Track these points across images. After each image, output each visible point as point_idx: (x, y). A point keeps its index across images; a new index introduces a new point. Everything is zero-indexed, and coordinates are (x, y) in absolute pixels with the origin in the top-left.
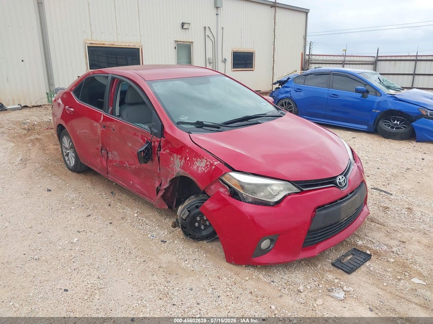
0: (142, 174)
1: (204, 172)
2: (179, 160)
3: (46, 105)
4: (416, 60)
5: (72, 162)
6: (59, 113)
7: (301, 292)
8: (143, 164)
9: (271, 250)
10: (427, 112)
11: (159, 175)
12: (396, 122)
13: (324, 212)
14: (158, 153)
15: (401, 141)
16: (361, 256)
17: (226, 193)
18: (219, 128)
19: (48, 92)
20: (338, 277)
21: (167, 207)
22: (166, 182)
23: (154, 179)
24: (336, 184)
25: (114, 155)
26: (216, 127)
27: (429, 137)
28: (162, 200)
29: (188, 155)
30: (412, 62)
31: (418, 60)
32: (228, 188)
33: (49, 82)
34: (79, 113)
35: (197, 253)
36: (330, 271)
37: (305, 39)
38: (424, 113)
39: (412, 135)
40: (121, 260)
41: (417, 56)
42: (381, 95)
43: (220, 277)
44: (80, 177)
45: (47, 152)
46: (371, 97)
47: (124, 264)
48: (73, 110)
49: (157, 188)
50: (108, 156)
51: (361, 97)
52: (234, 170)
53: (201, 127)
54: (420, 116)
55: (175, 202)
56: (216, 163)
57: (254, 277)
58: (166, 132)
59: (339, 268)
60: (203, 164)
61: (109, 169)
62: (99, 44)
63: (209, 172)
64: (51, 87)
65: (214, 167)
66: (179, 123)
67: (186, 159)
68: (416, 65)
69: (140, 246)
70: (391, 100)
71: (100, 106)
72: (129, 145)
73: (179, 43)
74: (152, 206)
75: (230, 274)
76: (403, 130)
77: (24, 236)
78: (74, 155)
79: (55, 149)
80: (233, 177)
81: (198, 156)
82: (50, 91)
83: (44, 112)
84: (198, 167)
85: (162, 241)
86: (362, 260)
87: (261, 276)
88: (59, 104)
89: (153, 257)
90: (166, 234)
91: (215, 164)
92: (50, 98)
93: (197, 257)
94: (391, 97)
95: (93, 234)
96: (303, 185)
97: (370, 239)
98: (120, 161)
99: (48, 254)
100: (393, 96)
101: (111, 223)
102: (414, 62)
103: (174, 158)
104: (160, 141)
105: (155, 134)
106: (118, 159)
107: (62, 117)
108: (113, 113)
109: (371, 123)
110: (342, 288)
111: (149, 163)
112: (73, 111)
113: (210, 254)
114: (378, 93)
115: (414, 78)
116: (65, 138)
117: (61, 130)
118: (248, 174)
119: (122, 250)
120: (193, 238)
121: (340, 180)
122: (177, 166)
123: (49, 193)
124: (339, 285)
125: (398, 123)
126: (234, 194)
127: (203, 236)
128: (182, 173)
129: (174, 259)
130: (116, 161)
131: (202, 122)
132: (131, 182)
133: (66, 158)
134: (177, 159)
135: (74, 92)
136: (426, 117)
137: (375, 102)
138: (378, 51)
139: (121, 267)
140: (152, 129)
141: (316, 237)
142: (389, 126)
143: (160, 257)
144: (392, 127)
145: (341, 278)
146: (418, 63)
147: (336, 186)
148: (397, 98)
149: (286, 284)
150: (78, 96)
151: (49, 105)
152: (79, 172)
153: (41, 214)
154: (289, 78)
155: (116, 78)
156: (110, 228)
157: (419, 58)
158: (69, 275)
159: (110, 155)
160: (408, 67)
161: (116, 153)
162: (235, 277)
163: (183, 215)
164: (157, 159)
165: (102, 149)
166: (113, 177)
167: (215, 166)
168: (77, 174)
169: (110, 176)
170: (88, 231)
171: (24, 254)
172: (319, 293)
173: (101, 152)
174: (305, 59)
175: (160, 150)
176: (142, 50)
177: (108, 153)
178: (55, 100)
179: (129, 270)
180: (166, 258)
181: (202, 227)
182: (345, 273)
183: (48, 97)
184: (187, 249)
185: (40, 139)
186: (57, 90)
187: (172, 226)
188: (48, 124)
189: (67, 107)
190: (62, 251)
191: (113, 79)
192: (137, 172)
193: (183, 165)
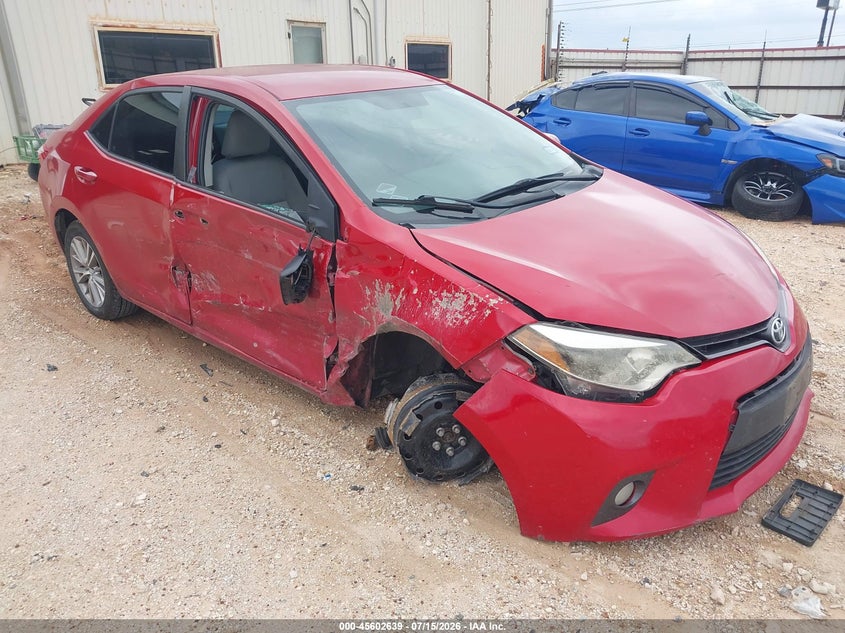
0: (284, 325)
1: (462, 323)
2: (388, 295)
3: (13, 165)
4: (763, 58)
5: (99, 297)
6: (58, 181)
7: (720, 604)
8: (291, 305)
9: (635, 504)
10: (834, 161)
11: (332, 331)
12: (769, 183)
13: (756, 407)
14: (331, 276)
15: (783, 224)
16: (819, 498)
17: (524, 375)
18: (470, 211)
19: (17, 135)
20: (789, 555)
21: (353, 403)
22: (351, 345)
23: (317, 338)
24: (769, 339)
25: (206, 282)
26: (464, 210)
27: (837, 212)
28: (342, 388)
29: (413, 282)
30: (754, 62)
31: (765, 59)
32: (530, 363)
33: (16, 112)
34: (109, 184)
35: (445, 516)
36: (764, 542)
37: (549, 16)
38: (830, 165)
39: (804, 211)
40: (267, 548)
41: (764, 50)
42: (739, 129)
43: (519, 577)
44: (122, 330)
45: (33, 273)
46: (716, 132)
47: (277, 556)
48: (95, 175)
49: (328, 359)
50: (190, 283)
51: (697, 132)
52: (540, 318)
53: (429, 211)
54: (821, 170)
55: (368, 390)
56: (493, 302)
57: (599, 571)
58: (348, 225)
59: (780, 532)
60: (458, 305)
61: (196, 313)
62: (123, 27)
63: (474, 323)
64: (22, 124)
65: (488, 312)
66: (376, 203)
67: (408, 291)
68: (761, 67)
69: (304, 505)
70: (760, 137)
71: (166, 164)
72: (247, 256)
73: (296, 24)
74: (309, 399)
75: (542, 567)
76: (784, 200)
77: (8, 495)
78: (101, 280)
79: (48, 266)
80: (543, 337)
81: (442, 284)
82: (21, 133)
83: (12, 181)
84: (444, 312)
85: (355, 488)
86: (825, 508)
87: (614, 567)
88: (54, 161)
89: (343, 533)
90: (358, 467)
91: (491, 304)
92: (23, 150)
93: (447, 526)
94: (761, 131)
95: (180, 479)
96: (704, 346)
97: (820, 454)
98: (223, 295)
99: (77, 541)
100: (763, 130)
101: (218, 446)
102: (758, 63)
103: (373, 288)
104: (334, 248)
105: (319, 231)
106: (217, 290)
107: (67, 193)
108: (199, 180)
109: (720, 187)
110: (807, 584)
111: (307, 301)
112: (96, 179)
113: (476, 515)
114: (731, 124)
115: (757, 95)
116: (77, 242)
117: (65, 224)
118: (576, 326)
119: (262, 519)
120: (426, 477)
121: (775, 328)
122: (384, 309)
123: (54, 375)
124: (799, 577)
125: (774, 185)
126: (546, 377)
127: (454, 471)
128: (399, 325)
129: (393, 533)
130: (212, 296)
131: (432, 199)
132: (255, 345)
133: (84, 288)
134: (383, 291)
135: (93, 133)
136: (833, 172)
137: (726, 142)
138: (688, 41)
139: (272, 566)
140: (311, 219)
141: (732, 467)
142: (756, 192)
143: (359, 530)
144: (764, 196)
145: (796, 558)
146: (767, 64)
147: (771, 344)
148: (772, 134)
149: (678, 583)
150: (103, 142)
151: (19, 164)
152: (116, 320)
153: (43, 432)
154: (541, 97)
155: (202, 95)
156: (219, 458)
157: (768, 54)
158: (143, 599)
159: (195, 282)
160: (746, 73)
161: (211, 276)
162: (554, 574)
163: (405, 426)
164: (328, 291)
165: (174, 268)
166: (204, 332)
167: (491, 308)
168: (113, 325)
169: (197, 328)
170: (167, 471)
171: (17, 546)
172: (763, 602)
173: (174, 274)
174: (549, 58)
175: (334, 270)
176: (218, 40)
177: (189, 276)
178: (44, 155)
179: (293, 574)
180: (374, 533)
181: (449, 451)
182: (798, 545)
183: (18, 147)
184: (417, 506)
185: (11, 243)
186: (39, 130)
187: (368, 447)
188: (24, 208)
189: (78, 169)
190: (111, 531)
191: (195, 98)
192: (268, 322)
193: (403, 307)
